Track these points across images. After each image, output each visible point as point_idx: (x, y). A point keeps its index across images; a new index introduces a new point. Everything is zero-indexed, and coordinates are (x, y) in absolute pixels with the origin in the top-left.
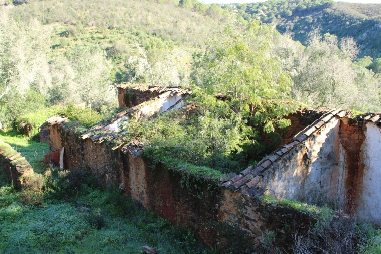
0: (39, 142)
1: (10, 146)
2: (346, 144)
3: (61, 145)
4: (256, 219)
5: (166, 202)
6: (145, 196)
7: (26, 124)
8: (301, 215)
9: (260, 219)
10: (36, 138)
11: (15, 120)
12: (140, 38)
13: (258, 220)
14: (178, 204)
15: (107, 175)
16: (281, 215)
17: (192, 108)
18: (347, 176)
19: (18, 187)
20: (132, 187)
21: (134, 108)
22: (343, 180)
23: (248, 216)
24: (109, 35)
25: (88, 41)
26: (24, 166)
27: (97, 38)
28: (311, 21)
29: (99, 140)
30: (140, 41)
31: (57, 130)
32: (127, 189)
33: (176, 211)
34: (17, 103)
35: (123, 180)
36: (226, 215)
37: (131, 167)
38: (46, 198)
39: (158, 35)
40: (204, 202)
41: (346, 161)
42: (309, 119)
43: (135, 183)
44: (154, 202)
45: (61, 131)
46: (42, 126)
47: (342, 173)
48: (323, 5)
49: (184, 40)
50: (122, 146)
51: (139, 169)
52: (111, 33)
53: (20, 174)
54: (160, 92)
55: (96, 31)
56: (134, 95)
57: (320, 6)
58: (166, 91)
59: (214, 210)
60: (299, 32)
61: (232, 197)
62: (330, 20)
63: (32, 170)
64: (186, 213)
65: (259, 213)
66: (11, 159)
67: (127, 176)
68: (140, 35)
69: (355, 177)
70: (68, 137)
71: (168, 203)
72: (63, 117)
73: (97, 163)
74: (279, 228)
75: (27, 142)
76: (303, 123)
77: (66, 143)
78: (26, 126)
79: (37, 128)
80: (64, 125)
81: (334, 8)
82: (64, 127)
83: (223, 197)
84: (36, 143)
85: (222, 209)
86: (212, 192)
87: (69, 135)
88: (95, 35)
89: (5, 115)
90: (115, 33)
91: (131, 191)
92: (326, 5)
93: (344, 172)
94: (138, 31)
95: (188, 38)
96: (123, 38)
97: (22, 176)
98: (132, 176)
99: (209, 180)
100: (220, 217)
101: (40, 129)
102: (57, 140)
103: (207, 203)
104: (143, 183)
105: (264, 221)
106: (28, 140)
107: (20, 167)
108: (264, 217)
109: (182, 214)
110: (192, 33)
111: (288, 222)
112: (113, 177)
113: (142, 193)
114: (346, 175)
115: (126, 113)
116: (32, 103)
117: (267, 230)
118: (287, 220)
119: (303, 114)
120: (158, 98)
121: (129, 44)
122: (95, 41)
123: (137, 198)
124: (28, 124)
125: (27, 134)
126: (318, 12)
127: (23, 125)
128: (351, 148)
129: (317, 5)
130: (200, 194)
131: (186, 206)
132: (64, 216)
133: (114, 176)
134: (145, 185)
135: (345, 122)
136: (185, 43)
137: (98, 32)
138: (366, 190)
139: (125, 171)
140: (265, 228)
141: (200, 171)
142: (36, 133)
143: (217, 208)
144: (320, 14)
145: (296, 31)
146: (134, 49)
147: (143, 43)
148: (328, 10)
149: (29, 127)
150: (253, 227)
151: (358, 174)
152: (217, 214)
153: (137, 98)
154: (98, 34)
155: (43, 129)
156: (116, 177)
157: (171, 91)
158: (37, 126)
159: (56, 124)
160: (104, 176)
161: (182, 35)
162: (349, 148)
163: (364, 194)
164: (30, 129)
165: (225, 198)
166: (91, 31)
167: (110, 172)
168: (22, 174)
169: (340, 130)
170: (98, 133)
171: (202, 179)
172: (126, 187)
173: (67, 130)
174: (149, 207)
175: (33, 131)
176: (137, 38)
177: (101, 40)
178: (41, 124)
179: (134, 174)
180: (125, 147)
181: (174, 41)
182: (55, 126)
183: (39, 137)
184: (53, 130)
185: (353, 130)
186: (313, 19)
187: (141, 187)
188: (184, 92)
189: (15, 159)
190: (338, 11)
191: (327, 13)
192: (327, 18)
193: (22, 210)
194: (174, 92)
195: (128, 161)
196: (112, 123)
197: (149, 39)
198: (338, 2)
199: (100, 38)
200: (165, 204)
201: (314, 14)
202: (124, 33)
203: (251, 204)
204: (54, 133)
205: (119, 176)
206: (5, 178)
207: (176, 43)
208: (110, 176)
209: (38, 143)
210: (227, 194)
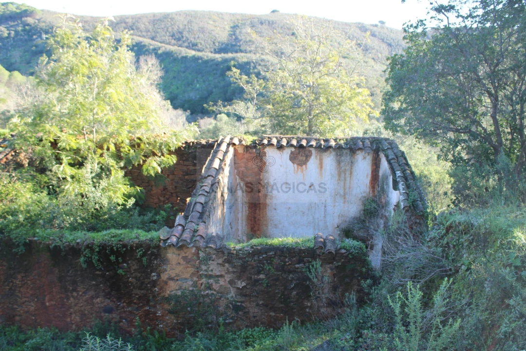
2: (243, 175)
4: (223, 273)
5: (44, 300)
8: (285, 249)
9: (228, 272)
13: (226, 273)
14: (73, 296)
16: (258, 257)
17: (7, 159)
18: (248, 212)
22: (244, 218)
23: (210, 273)
28: (6, 35)
33: (70, 308)
36: (171, 283)
40: (129, 278)
41: (244, 194)
42: (192, 152)
44: (15, 309)
47: (241, 210)
48: (21, 13)
57: (17, 13)
59: (149, 283)
61: (181, 257)
62: (35, 35)
65: (227, 265)
69: (257, 211)
71: (50, 300)
74: (256, 274)
76: (184, 158)
81: (38, 17)
83: (165, 261)
85: (164, 277)
86: (144, 259)
92: (26, 13)
93: (244, 208)
99: (137, 244)
100: (161, 289)
103: (135, 278)
105: (234, 272)
108: (234, 267)
109: (83, 309)
111: (268, 264)
114: (246, 211)
117: (239, 282)
118: (267, 261)
119: (183, 148)
126: (14, 22)
128: (249, 180)
129: (12, 12)
130: (122, 268)
135: (240, 150)
138: (271, 222)
140: (236, 281)
141: (114, 237)
143: (155, 278)
144: (18, 25)
148: (30, 20)
150: (218, 285)
151: (260, 207)
152: (155, 287)
162: (247, 179)
163: (269, 227)
165: (169, 262)
169: (235, 160)
171: (124, 246)
185: (249, 158)
186: (8, 32)
190: (44, 22)
191: (28, 25)
192: (30, 31)
198: (43, 10)
200: (43, 304)
201: (8, 24)
203: (214, 256)
210: (172, 256)
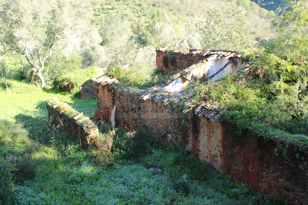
0: (80, 98)
1: (68, 105)
3: (111, 104)
5: (249, 167)
6: (219, 159)
7: (69, 82)
10: (78, 96)
11: (56, 79)
12: (143, 9)
14: (266, 171)
15: (170, 136)
17: (250, 71)
19: (85, 147)
20: (201, 148)
21: (186, 70)
24: (116, 7)
25: (99, 12)
26: (91, 126)
27: (107, 9)
29: (163, 102)
30: (142, 11)
31: (108, 90)
32: (196, 150)
33: (263, 178)
34: (59, 65)
35: (191, 142)
37: (202, 130)
38: (117, 158)
39: (157, 6)
43: (207, 145)
44: (232, 166)
45: (113, 91)
46: (83, 85)
49: (179, 11)
50: (194, 109)
51: (213, 132)
52: (118, 5)
53: (87, 134)
54: (204, 55)
55: (105, 3)
56: (174, 58)
58: (211, 55)
60: (269, 3)
63: (97, 130)
64: (278, 181)
66: (75, 118)
67: (196, 138)
68: (142, 6)
70: (121, 97)
71: (252, 169)
72: (111, 77)
73: (157, 123)
75: (71, 99)
77: (118, 102)
78: (68, 84)
79: (79, 86)
80: (115, 85)
82: (116, 87)
84: (78, 100)
87: (122, 95)
88: (105, 7)
89: (48, 75)
90: (121, 5)
91: (199, 152)
94: (141, 3)
95: (182, 8)
96: (128, 9)
97: (90, 136)
98: (203, 138)
101: (81, 88)
102: (107, 99)
104: (218, 147)
106: (72, 97)
107: (87, 127)
109: (270, 181)
110: (185, 4)
112: (177, 138)
113: (216, 156)
115: (180, 75)
116: (71, 64)
120: (207, 60)
121: (134, 14)
122: (105, 12)
123: (208, 160)
124: (71, 83)
125: (70, 92)
127: (66, 84)
130: (303, 165)
131: (278, 174)
132: (144, 180)
133: (178, 136)
134: (221, 149)
136: (180, 12)
137: (107, 4)
139: (194, 133)
141: (302, 141)
142: (77, 91)
145: (266, 2)
146: (138, 18)
147: (145, 12)
149: (71, 85)
153: (178, 60)
154: (107, 5)
155: (84, 88)
156: (181, 137)
157: (217, 54)
158: (78, 84)
159: (107, 85)
160: (165, 136)
161: (177, 6)
164: (73, 87)
166: (101, 3)
167: (174, 133)
168: (89, 134)
170: (160, 94)
172: (194, 148)
173: (119, 90)
174: (223, 170)
175: (75, 89)
176: (140, 8)
177: (109, 11)
178: (82, 83)
179: (206, 137)
180: (198, 110)
181: (171, 11)
182: (106, 87)
183: (80, 94)
184: (103, 90)
187: (214, 149)
188: (232, 55)
189: (79, 119)
193: (96, 171)
194: (221, 55)
195: (200, 124)
196: (167, 85)
197: (150, 10)
199: (109, 9)
200: (248, 169)
202: (129, 4)
204: (104, 93)
205: (185, 137)
206: (69, 137)
207: (173, 12)
208: (173, 137)
209: (80, 100)
